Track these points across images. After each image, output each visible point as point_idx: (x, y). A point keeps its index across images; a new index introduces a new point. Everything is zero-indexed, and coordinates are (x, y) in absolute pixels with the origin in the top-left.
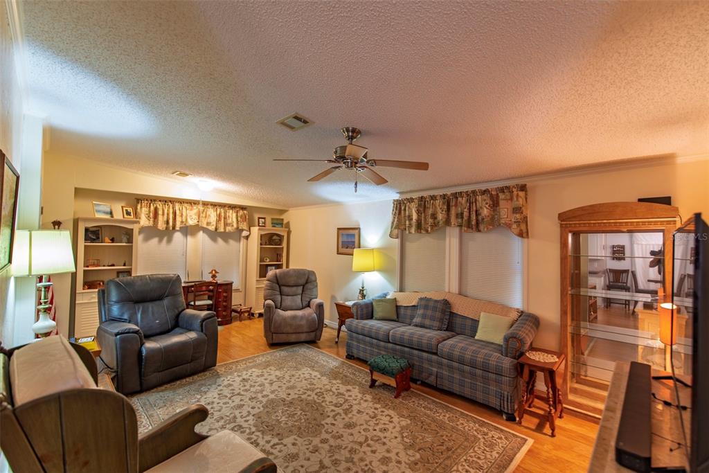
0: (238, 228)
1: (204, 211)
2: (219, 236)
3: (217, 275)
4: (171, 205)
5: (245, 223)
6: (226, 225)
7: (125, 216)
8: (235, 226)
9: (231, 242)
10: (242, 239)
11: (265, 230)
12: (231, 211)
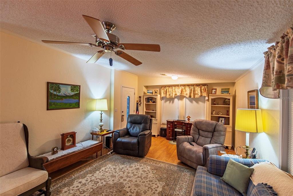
0: (201, 96)
1: (184, 88)
2: (194, 100)
3: (190, 118)
4: (171, 88)
5: (205, 93)
6: (194, 94)
7: (155, 94)
8: (199, 94)
9: (200, 103)
10: (206, 101)
11: (216, 96)
12: (197, 87)
